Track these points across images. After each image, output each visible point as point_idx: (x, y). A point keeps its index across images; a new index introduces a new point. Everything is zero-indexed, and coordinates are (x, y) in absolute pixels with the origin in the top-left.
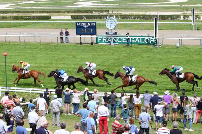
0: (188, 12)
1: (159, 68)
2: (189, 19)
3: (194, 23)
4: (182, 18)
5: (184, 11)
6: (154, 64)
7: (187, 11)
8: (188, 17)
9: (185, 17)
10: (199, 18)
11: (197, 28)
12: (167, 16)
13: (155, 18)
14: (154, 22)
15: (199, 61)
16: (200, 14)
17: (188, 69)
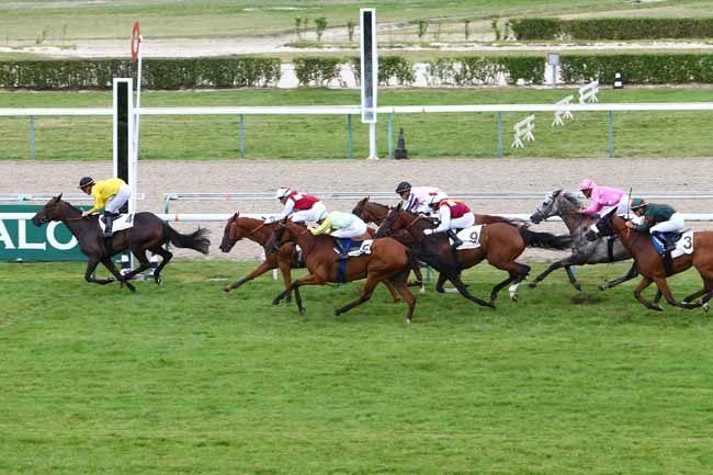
0: (327, 34)
1: (155, 422)
2: (334, 83)
3: (376, 110)
4: (289, 79)
5: (298, 31)
6: (123, 395)
7: (322, 25)
8: (328, 67)
9: (306, 68)
10: (406, 75)
11: (392, 145)
12: (191, 64)
13: (116, 81)
14: (114, 111)
15: (423, 367)
16: (410, 45)
17: (352, 422)
